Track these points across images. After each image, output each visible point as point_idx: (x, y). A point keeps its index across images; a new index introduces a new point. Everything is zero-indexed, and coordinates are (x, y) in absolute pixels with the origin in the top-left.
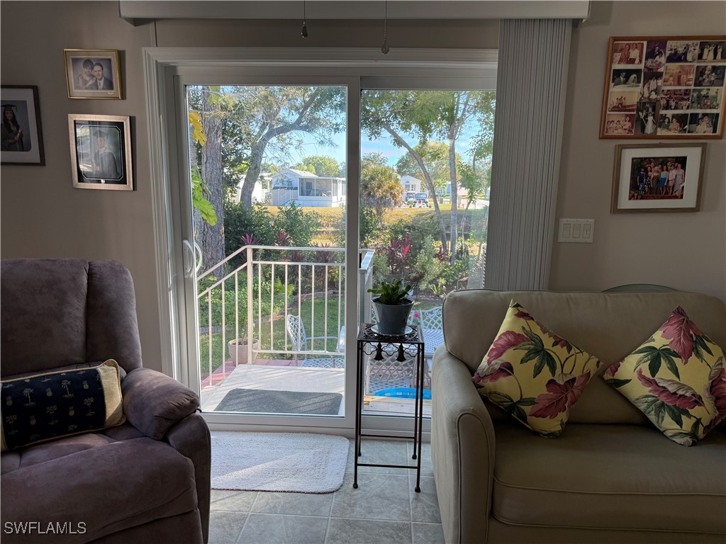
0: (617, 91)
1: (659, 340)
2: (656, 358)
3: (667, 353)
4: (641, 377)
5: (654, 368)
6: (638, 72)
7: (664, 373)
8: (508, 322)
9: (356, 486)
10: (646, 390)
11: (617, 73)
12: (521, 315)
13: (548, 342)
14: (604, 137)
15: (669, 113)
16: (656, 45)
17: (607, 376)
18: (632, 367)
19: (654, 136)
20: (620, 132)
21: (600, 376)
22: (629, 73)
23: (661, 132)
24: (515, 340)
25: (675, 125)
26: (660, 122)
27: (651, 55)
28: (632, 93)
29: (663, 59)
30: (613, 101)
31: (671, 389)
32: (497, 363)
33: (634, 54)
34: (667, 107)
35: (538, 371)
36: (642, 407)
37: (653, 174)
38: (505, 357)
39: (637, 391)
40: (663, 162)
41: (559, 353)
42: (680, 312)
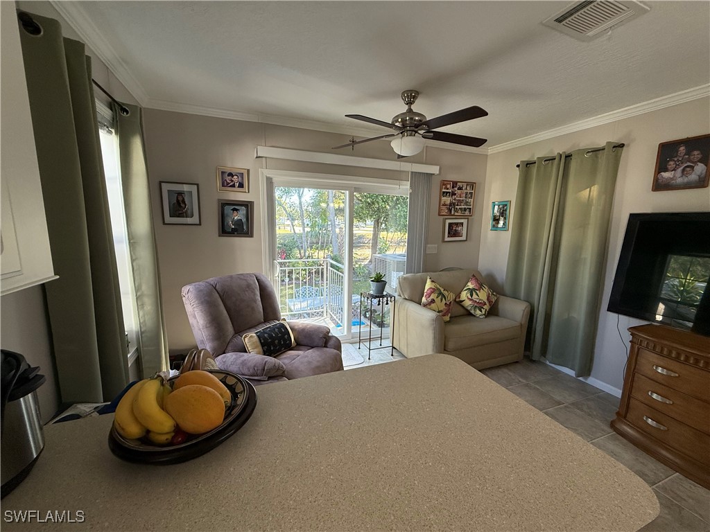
0: (444, 199)
1: (470, 285)
2: (471, 291)
3: (474, 289)
4: (468, 298)
5: (472, 295)
6: (449, 192)
7: (475, 296)
8: (428, 285)
9: (369, 359)
10: (470, 302)
11: (444, 192)
12: (433, 281)
13: (442, 290)
14: (439, 215)
15: (458, 207)
16: (455, 184)
17: (457, 300)
18: (464, 295)
19: (454, 215)
20: (444, 213)
21: (455, 300)
22: (447, 193)
23: (456, 214)
24: (433, 291)
25: (460, 211)
26: (456, 210)
27: (453, 187)
28: (447, 200)
29: (456, 189)
30: (442, 202)
31: (478, 301)
32: (430, 299)
33: (448, 186)
34: (458, 205)
35: (442, 300)
36: (469, 308)
37: (454, 228)
38: (432, 297)
39: (467, 303)
40: (457, 224)
41: (445, 293)
42: (474, 276)
